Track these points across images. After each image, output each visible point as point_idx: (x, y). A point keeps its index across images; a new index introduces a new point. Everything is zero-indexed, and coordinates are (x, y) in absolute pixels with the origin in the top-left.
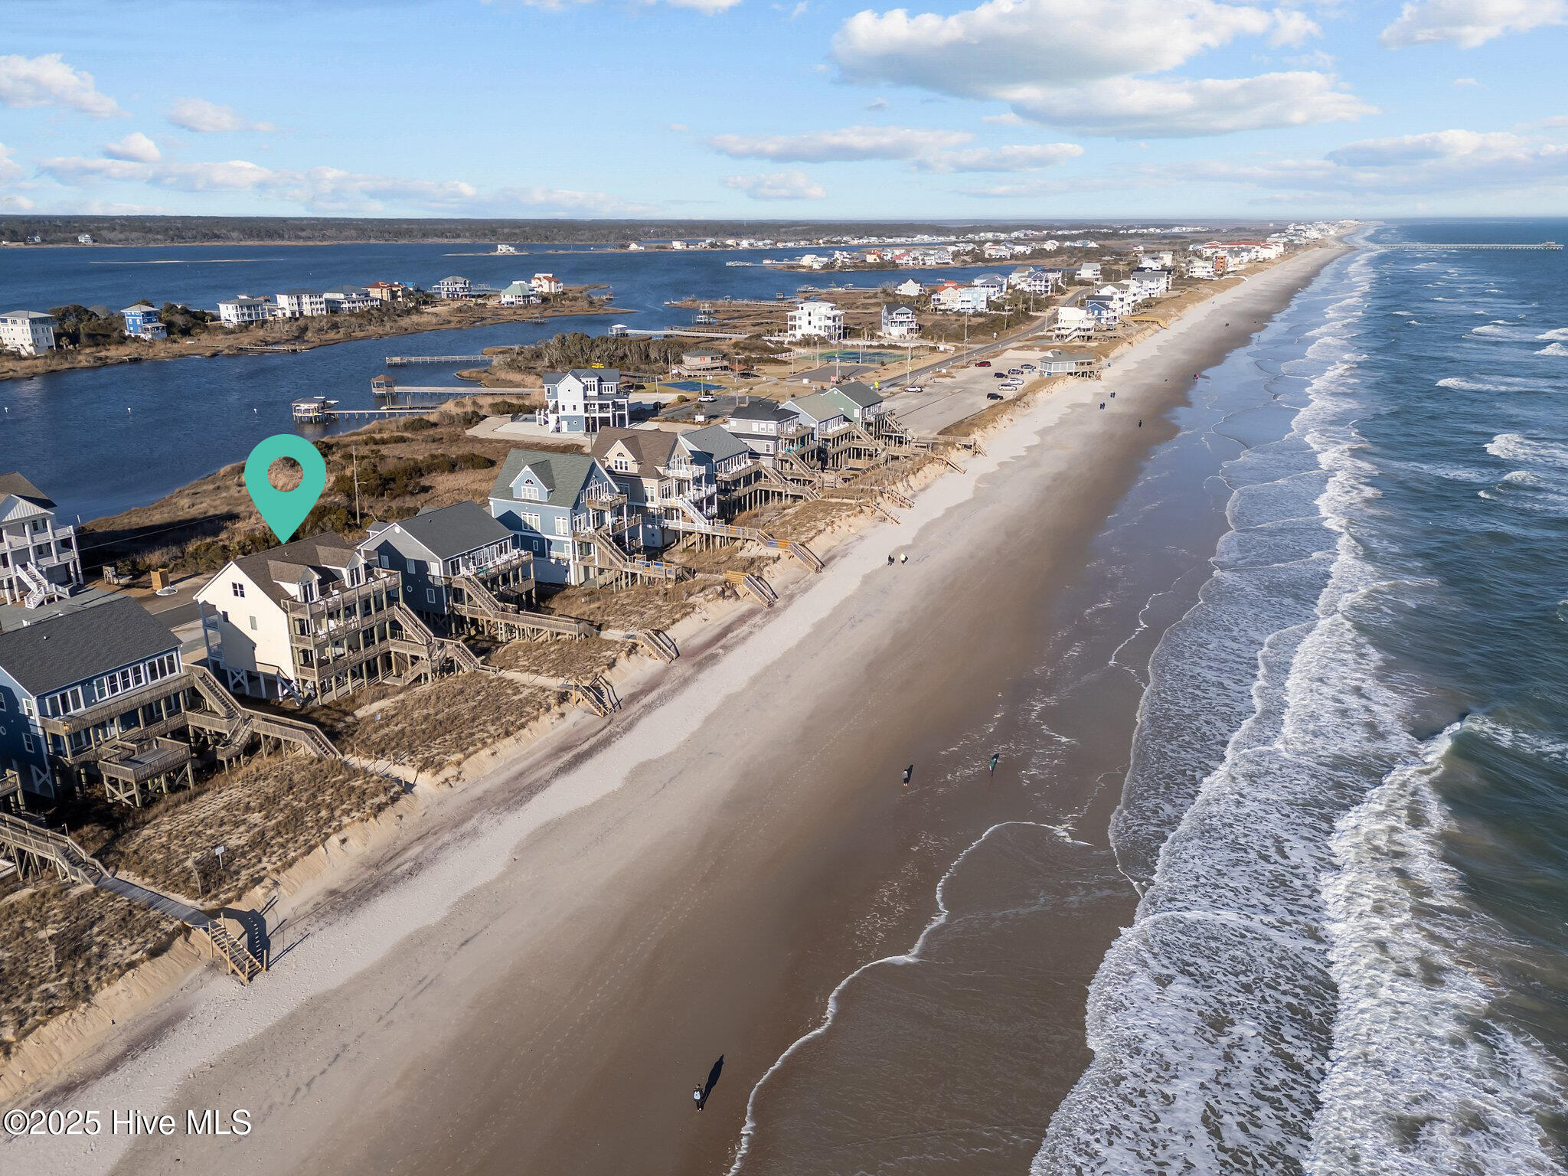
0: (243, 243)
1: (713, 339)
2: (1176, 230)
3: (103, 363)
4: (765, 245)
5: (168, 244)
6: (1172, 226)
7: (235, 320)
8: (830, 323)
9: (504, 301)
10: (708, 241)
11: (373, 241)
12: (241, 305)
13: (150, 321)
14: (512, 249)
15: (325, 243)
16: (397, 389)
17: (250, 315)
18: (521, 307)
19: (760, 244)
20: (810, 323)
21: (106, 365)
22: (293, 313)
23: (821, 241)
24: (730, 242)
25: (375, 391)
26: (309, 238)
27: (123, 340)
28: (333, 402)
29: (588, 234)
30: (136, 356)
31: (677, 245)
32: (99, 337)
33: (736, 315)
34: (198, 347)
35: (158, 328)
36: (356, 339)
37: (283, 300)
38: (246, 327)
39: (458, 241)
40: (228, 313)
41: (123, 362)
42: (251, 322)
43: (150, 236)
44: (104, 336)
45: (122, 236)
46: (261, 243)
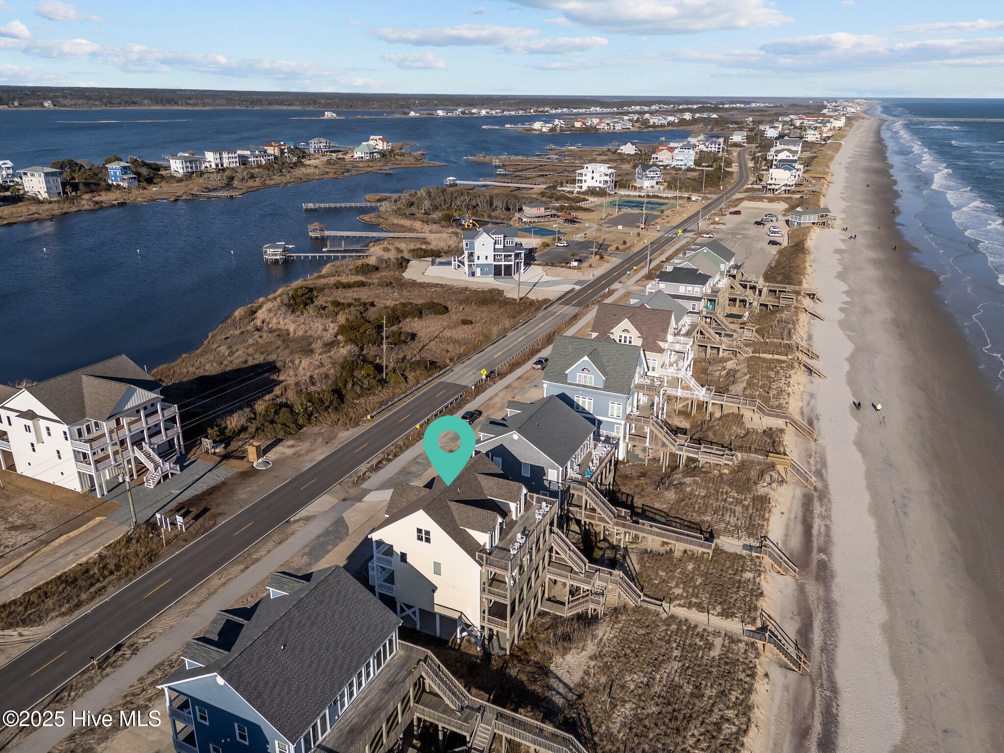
0: (152, 108)
1: (519, 189)
2: (753, 105)
3: (100, 207)
4: (496, 113)
5: (104, 108)
6: (749, 103)
7: (181, 171)
8: (607, 178)
9: (356, 156)
10: (460, 110)
11: (237, 107)
12: (186, 160)
13: (126, 173)
14: (334, 115)
15: (206, 108)
16: (327, 233)
17: (191, 168)
18: (368, 161)
19: (494, 112)
20: (593, 178)
21: (101, 208)
22: (217, 165)
23: (532, 111)
24: (474, 111)
25: (311, 234)
26: (195, 105)
27: (109, 188)
28: (291, 246)
29: (376, 105)
30: (122, 200)
31: (441, 113)
32: (92, 186)
33: (520, 168)
34: (162, 193)
35: (131, 178)
36: (269, 186)
37: (210, 156)
38: (190, 177)
39: (293, 108)
40: (177, 166)
41: (113, 206)
42: (193, 173)
43: (91, 102)
44: (95, 184)
45: (72, 102)
46: (164, 108)
